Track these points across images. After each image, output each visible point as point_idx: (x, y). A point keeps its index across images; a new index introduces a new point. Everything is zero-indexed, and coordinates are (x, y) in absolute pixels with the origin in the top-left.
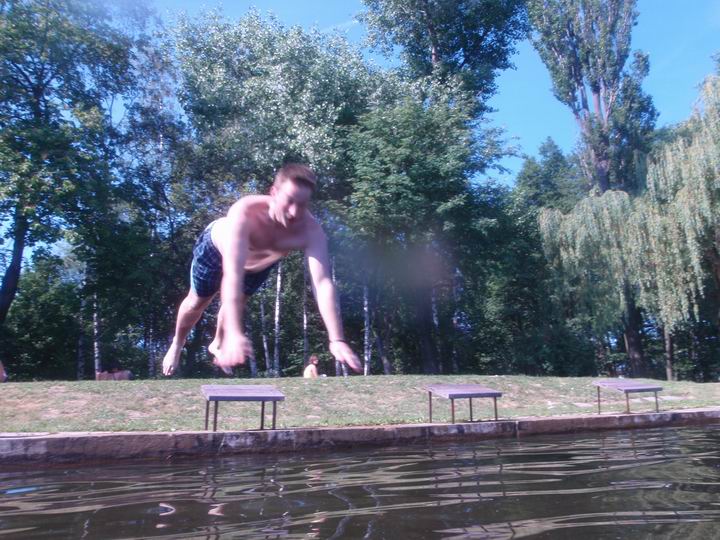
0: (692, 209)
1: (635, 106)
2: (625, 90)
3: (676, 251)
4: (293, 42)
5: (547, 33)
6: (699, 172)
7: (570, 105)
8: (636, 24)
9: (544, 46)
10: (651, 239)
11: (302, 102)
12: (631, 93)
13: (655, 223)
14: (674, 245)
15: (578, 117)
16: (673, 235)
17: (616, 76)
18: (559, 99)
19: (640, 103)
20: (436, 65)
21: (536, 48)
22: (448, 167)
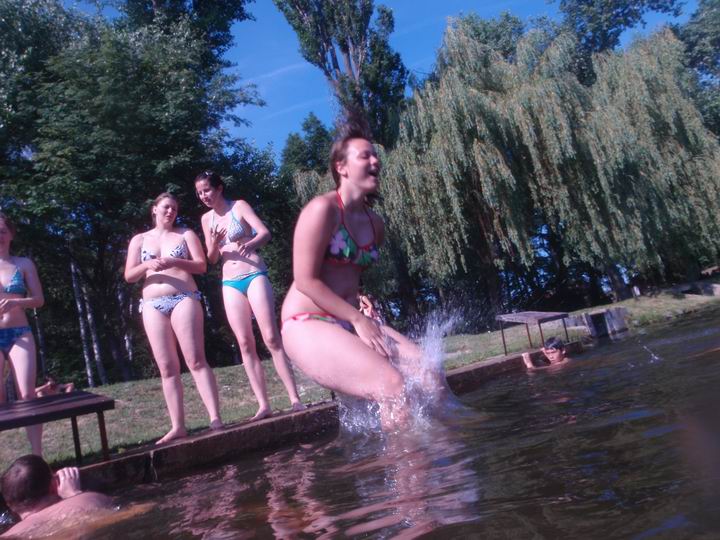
0: (447, 154)
1: (385, 62)
2: (373, 47)
3: (436, 201)
6: (449, 114)
7: (321, 66)
9: (288, 5)
10: (411, 191)
12: (380, 49)
13: (413, 174)
14: (434, 194)
15: (330, 79)
16: (433, 184)
17: (362, 31)
18: (309, 60)
19: (389, 59)
20: (157, 12)
21: (281, 8)
22: (167, 117)
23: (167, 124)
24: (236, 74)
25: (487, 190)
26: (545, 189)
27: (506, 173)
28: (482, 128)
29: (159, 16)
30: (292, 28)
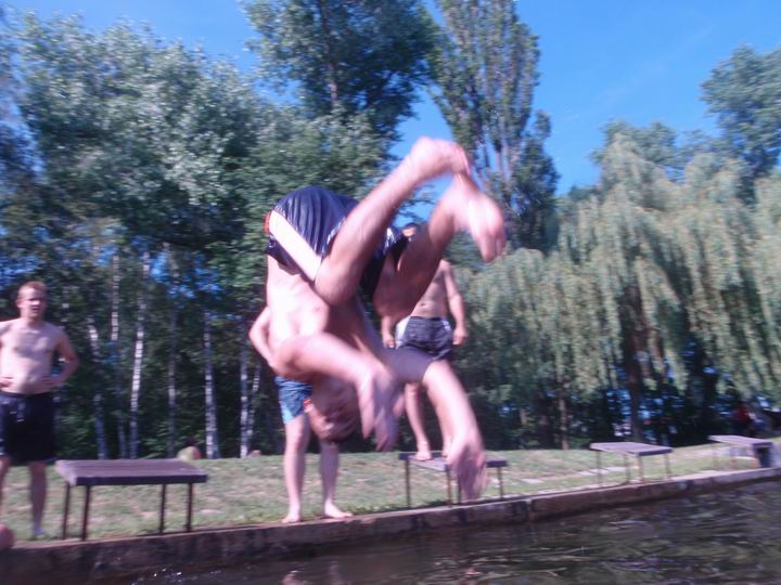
0: (609, 268)
1: (538, 166)
2: (528, 150)
3: (592, 312)
4: (172, 59)
5: (448, 87)
6: (613, 230)
8: (537, 84)
9: (445, 101)
10: (567, 300)
11: (181, 128)
12: (533, 153)
13: (570, 283)
14: (590, 306)
16: (589, 296)
17: (518, 135)
19: (542, 164)
21: (436, 102)
25: (649, 309)
26: (705, 313)
27: (668, 293)
28: (645, 247)
29: (338, 107)
30: (444, 121)
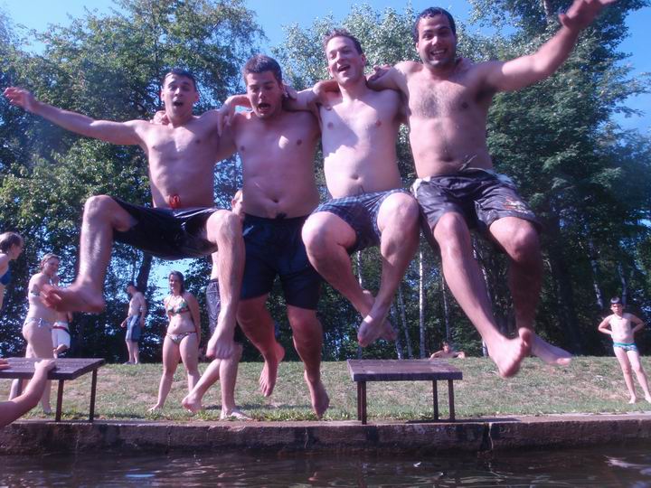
20: (549, 21)
22: (555, 117)
23: (555, 123)
24: (628, 65)
29: (551, 24)
